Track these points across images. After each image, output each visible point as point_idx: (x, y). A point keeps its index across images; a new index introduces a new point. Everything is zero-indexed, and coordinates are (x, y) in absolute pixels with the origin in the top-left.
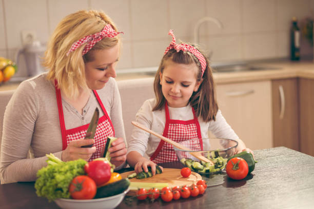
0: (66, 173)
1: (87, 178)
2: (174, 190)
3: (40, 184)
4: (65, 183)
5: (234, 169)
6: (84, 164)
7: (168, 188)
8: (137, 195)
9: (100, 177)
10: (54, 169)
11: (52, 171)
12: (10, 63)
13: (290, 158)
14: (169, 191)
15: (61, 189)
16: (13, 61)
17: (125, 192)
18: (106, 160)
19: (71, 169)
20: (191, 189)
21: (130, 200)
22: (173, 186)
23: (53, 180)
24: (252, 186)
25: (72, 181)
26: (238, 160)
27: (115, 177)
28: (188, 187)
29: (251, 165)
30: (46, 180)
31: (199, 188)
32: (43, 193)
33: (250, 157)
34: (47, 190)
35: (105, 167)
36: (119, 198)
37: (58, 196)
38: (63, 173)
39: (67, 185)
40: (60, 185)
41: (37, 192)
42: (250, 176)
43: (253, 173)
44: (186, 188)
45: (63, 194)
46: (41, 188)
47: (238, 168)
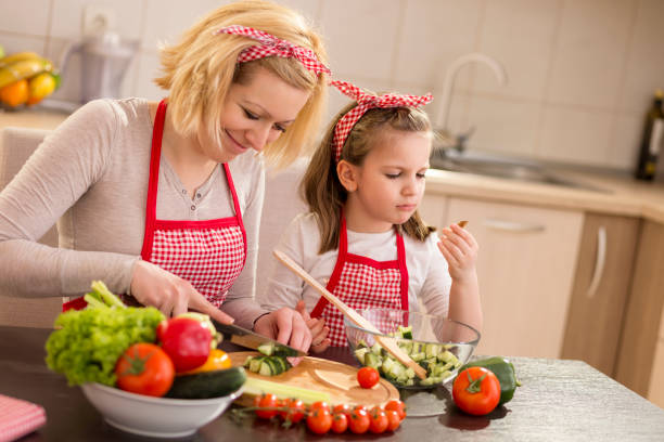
0: (116, 330)
1: (157, 351)
2: (337, 410)
3: (58, 345)
4: (110, 353)
5: (470, 389)
6: (159, 321)
7: (325, 405)
8: (257, 407)
9: (184, 353)
10: (92, 319)
11: (88, 321)
12: (48, 67)
13: (591, 390)
14: (326, 413)
15: (99, 364)
16: (56, 65)
17: (233, 396)
18: (205, 321)
19: (130, 325)
20: (373, 416)
21: (241, 415)
22: (337, 404)
23: (87, 341)
24: (501, 435)
25: (126, 352)
26: (482, 373)
27: (216, 360)
28: (367, 411)
29: (506, 388)
30: (71, 337)
31: (390, 417)
32: (60, 363)
33: (508, 372)
34: (69, 360)
35: (200, 336)
36: (218, 405)
37: (91, 376)
38: (109, 330)
39: (113, 358)
40: (98, 356)
41: (49, 359)
42: (499, 412)
43: (507, 405)
44: (363, 413)
45: (102, 375)
46: (59, 352)
47: (478, 390)
